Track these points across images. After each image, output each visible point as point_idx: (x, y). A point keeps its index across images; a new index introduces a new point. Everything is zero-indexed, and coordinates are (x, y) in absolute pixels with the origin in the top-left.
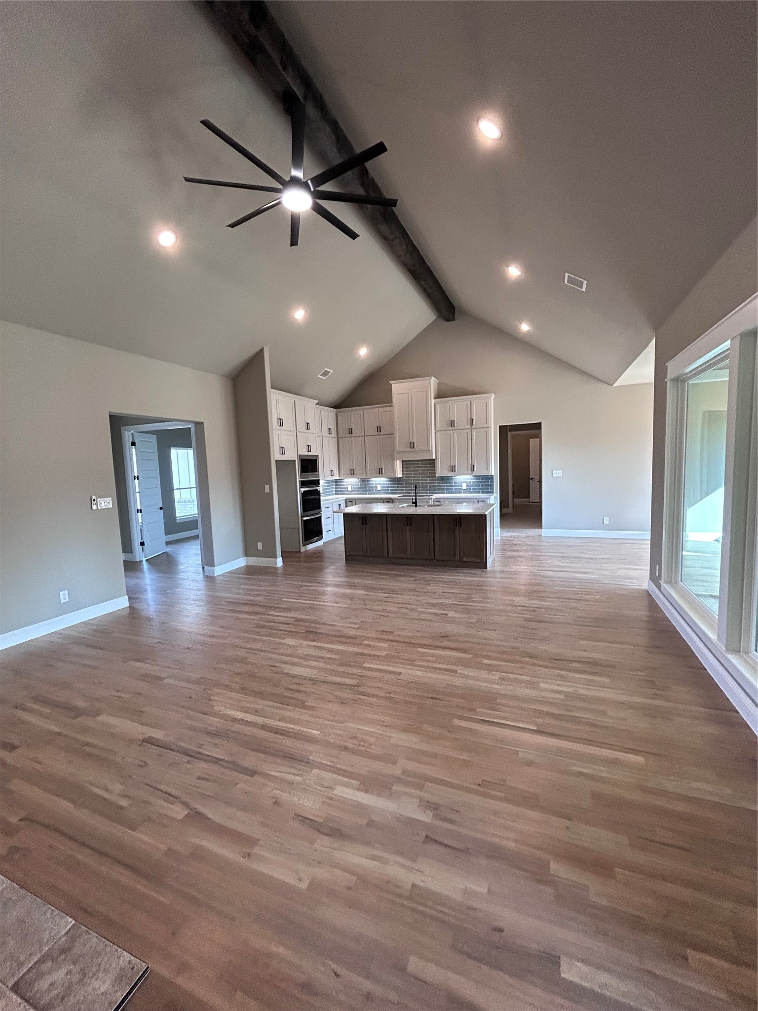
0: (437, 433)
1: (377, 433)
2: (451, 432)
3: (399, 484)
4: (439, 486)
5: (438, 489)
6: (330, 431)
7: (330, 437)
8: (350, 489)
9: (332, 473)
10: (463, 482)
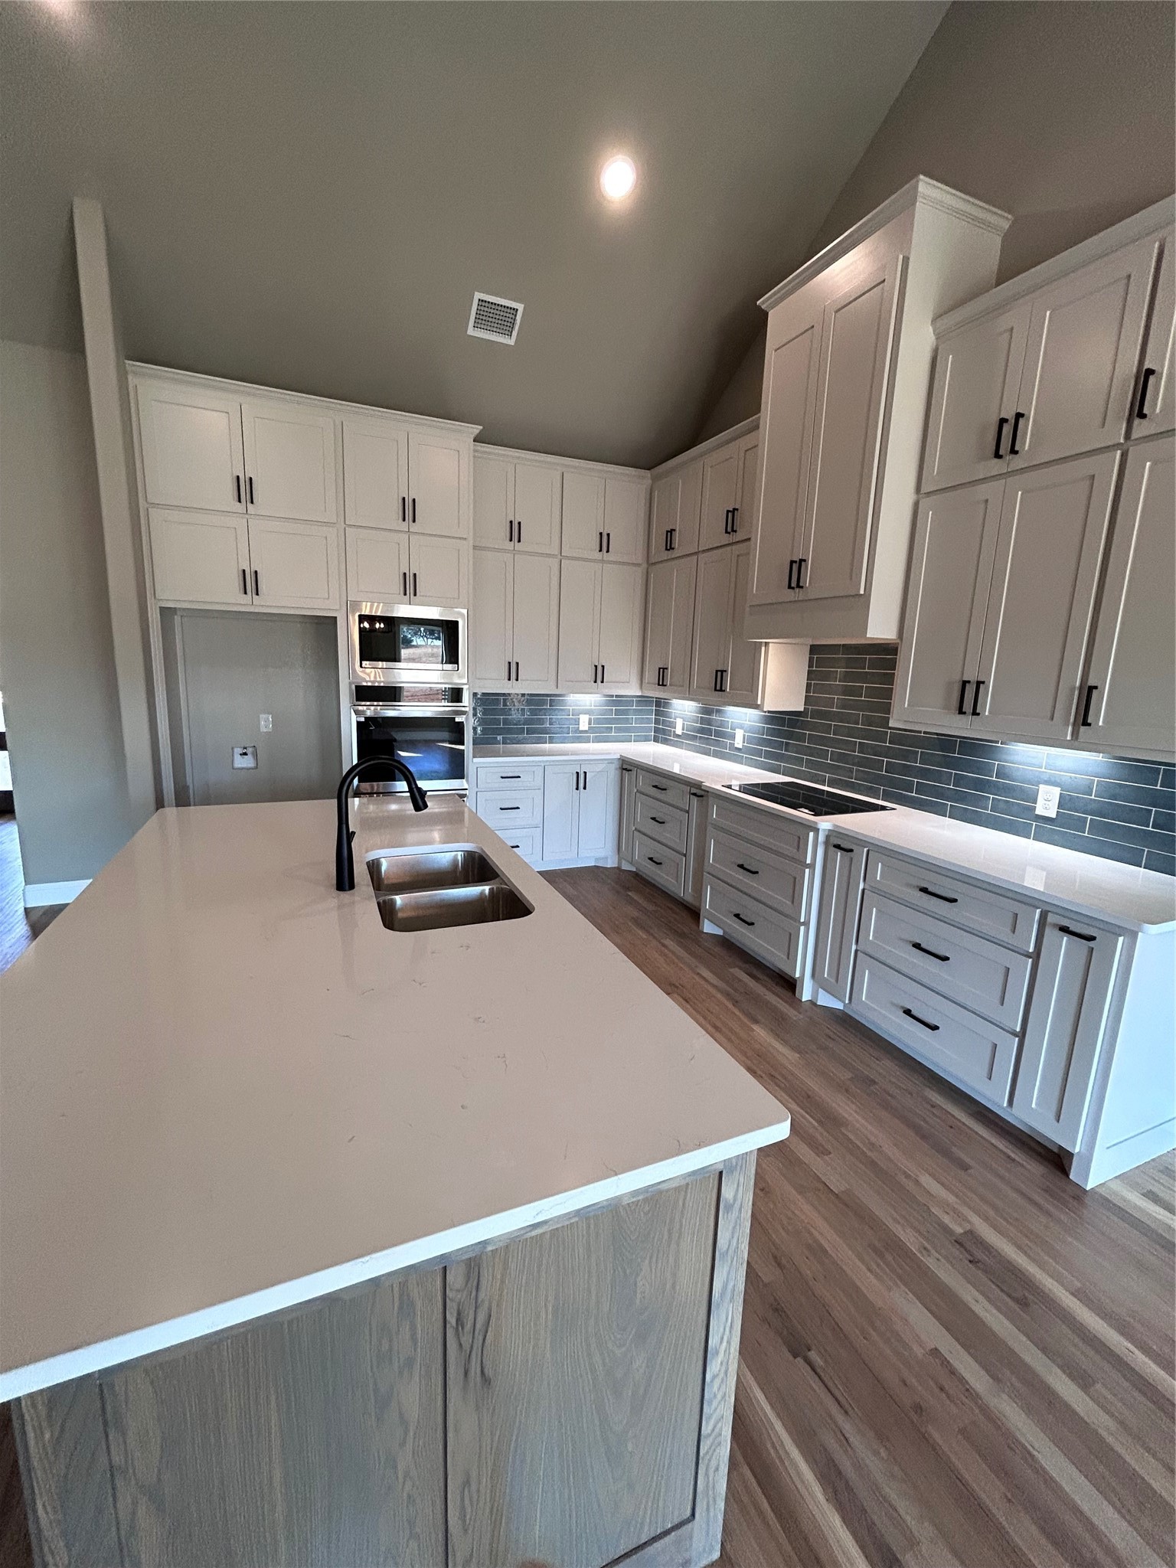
0: (924, 503)
1: (726, 539)
2: (992, 491)
3: (789, 736)
6: (604, 542)
7: (602, 561)
8: (679, 731)
9: (599, 674)
10: (1045, 777)
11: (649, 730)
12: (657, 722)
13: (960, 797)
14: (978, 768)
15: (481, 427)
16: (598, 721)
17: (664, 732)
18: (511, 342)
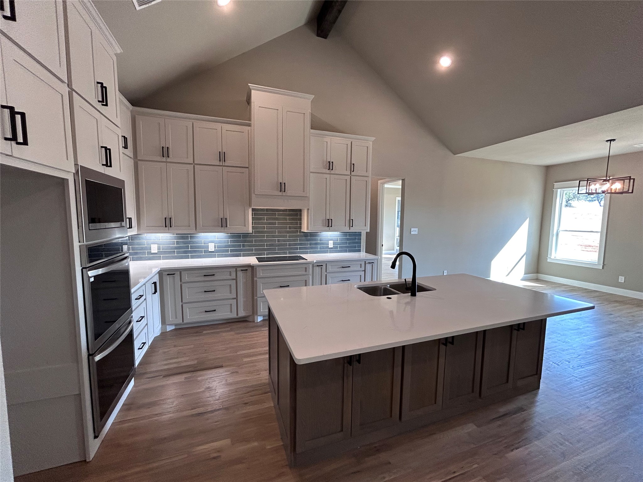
0: (310, 174)
2: (328, 176)
3: (245, 241)
4: (301, 244)
5: (300, 248)
6: (125, 142)
7: (124, 153)
8: (154, 250)
10: (330, 239)
13: (312, 248)
14: (315, 240)
15: (122, 52)
18: (138, 8)
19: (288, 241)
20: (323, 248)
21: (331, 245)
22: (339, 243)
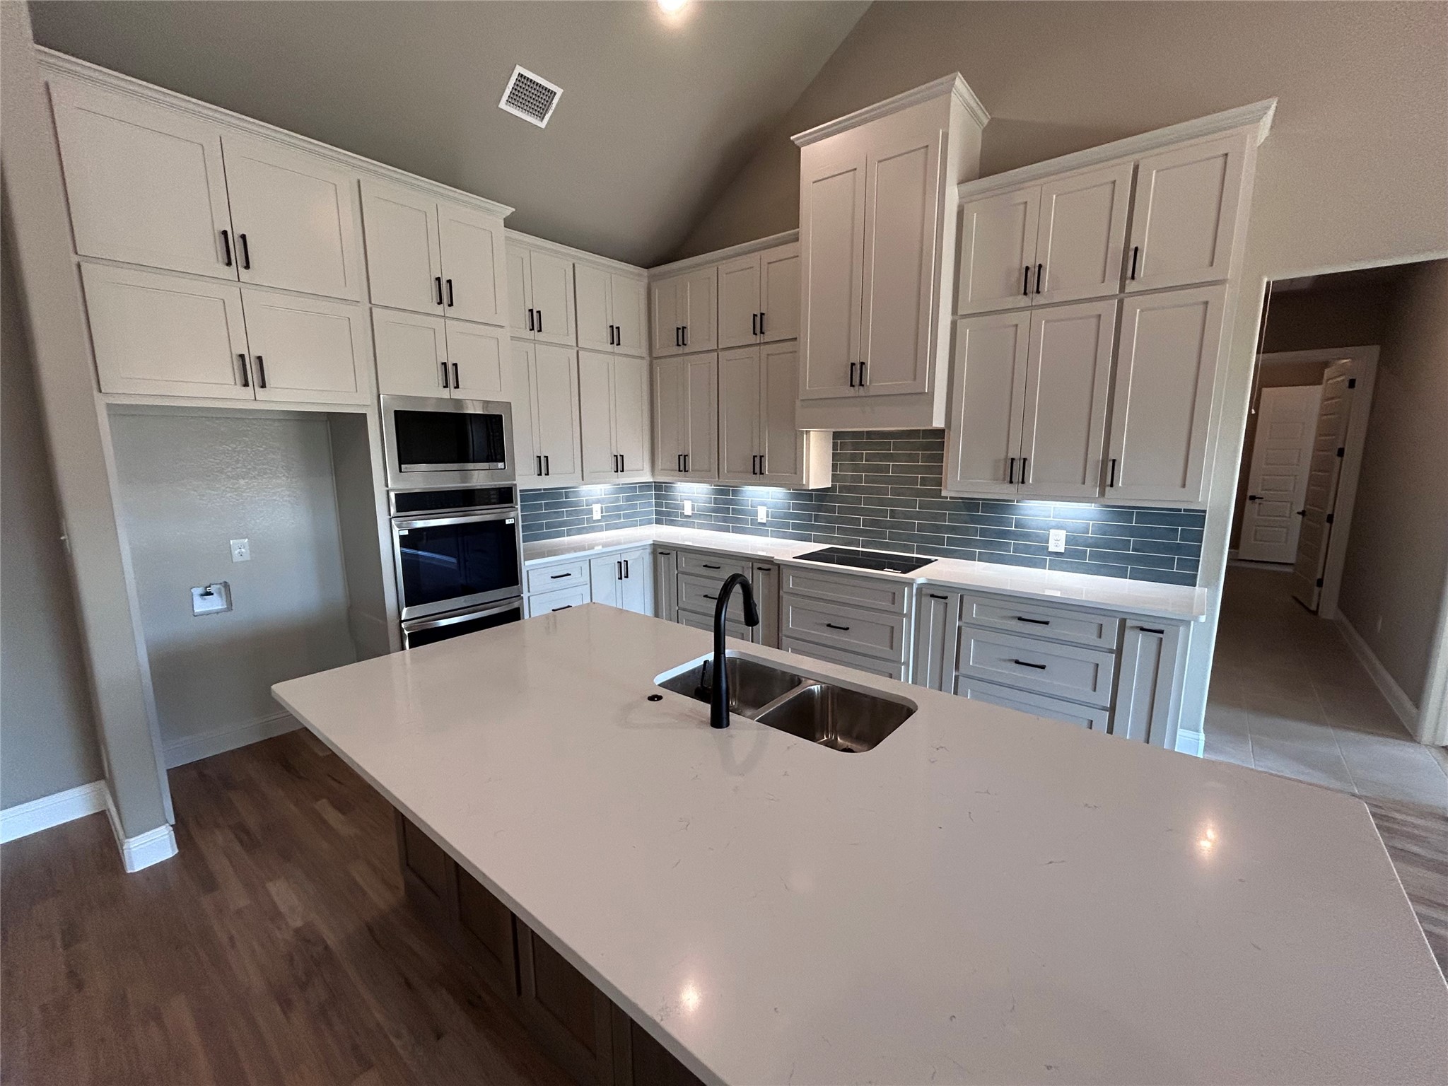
0: (960, 323)
1: (752, 339)
2: (1022, 318)
3: (819, 508)
4: (953, 530)
5: (951, 542)
6: (615, 335)
7: (613, 353)
8: (688, 511)
9: (619, 464)
10: (1054, 524)
11: (649, 513)
12: (657, 505)
13: (987, 545)
14: (1000, 522)
15: (514, 210)
16: (608, 510)
17: (669, 514)
18: (543, 125)
19: (918, 516)
20: (1027, 549)
21: (1057, 542)
22: (1090, 541)
